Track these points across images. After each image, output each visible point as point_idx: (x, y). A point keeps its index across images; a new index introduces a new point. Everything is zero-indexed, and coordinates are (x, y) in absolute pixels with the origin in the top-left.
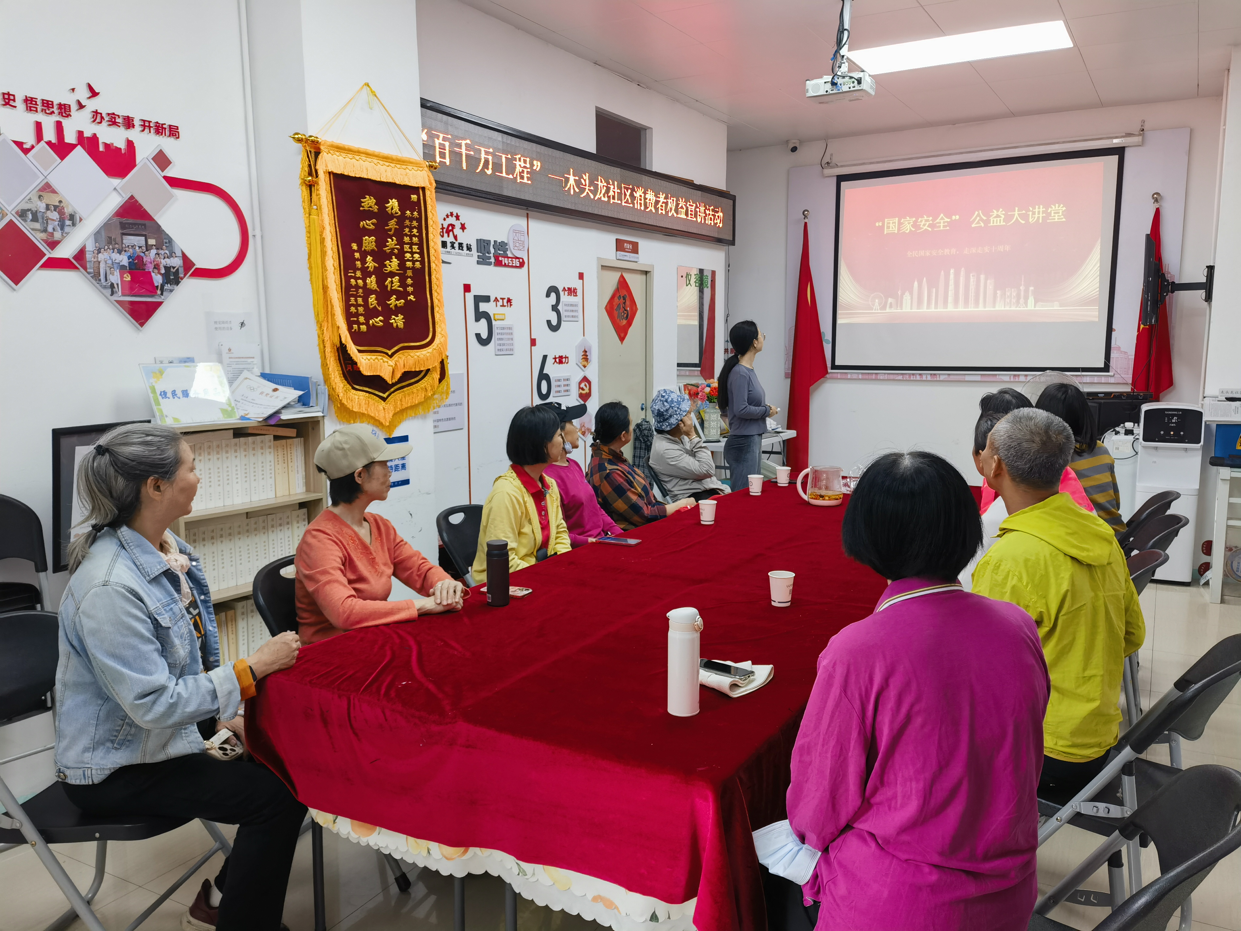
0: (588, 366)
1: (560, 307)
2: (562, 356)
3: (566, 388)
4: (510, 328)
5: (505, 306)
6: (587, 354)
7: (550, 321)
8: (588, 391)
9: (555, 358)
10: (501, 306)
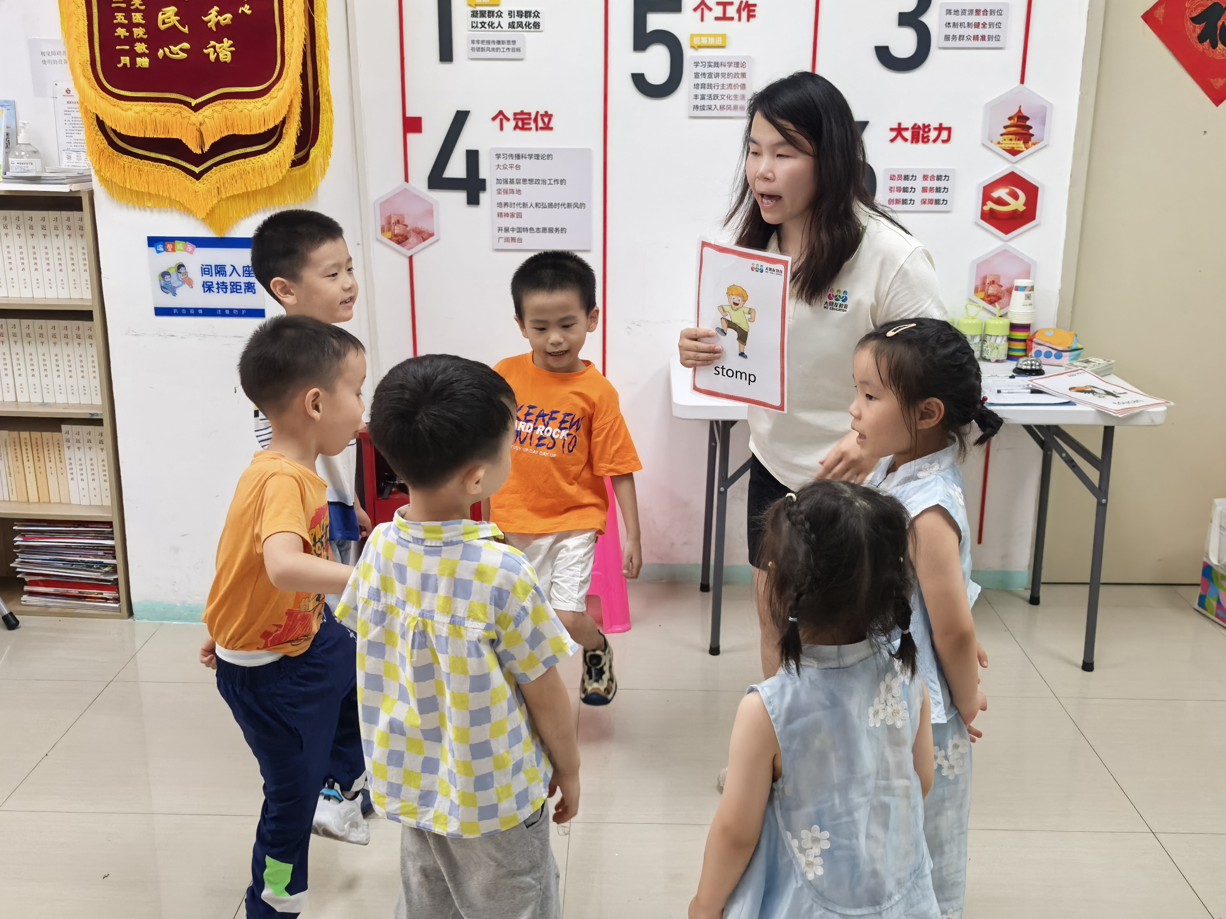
0: (1026, 152)
1: (930, 19)
2: (926, 127)
3: (935, 196)
4: (737, 65)
5: (732, 19)
6: (1028, 123)
7: (887, 48)
8: (1022, 208)
9: (899, 130)
10: (717, 19)
